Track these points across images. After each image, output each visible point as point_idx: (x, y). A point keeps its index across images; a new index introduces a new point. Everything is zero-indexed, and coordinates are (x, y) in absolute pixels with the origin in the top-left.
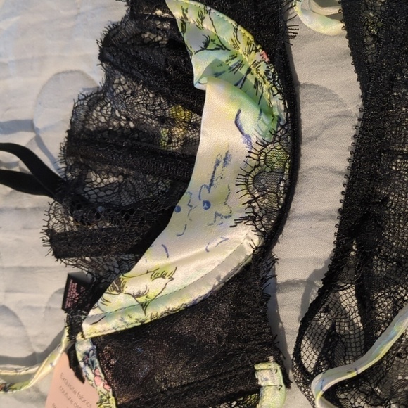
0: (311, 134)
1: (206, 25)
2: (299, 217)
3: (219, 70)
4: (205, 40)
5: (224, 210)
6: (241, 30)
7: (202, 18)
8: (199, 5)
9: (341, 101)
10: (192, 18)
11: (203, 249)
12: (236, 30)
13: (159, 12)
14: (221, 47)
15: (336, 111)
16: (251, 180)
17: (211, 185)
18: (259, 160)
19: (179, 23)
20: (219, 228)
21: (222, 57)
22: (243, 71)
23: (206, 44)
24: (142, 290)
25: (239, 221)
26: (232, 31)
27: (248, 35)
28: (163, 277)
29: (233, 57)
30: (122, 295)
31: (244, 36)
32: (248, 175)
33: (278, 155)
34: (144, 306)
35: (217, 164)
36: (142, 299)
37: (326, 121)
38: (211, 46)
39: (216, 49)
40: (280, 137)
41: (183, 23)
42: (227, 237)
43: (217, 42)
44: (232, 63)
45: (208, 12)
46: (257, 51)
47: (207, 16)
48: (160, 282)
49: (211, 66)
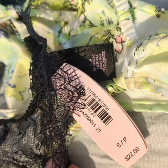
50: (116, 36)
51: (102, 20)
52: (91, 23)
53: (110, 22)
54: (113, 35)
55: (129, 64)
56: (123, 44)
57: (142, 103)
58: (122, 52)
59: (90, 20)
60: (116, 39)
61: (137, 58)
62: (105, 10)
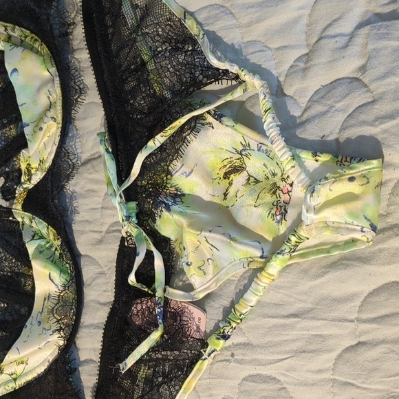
0: (88, 283)
1: (34, 225)
2: (85, 327)
3: (42, 250)
4: (33, 234)
5: (47, 326)
6: (50, 228)
7: (32, 222)
8: (29, 214)
9: (100, 265)
10: (27, 222)
11: (37, 348)
12: (48, 228)
13: (11, 218)
14: (42, 237)
15: (98, 271)
16: (55, 311)
17: (42, 311)
18: (59, 300)
19: (21, 224)
20: (44, 336)
21: (42, 242)
22: (53, 249)
23: (33, 237)
24: (13, 371)
25: (54, 332)
26: (46, 229)
27: (53, 230)
28: (23, 363)
29: (48, 242)
30: (3, 375)
31: (52, 232)
32: (53, 308)
33: (70, 295)
34: (15, 380)
35: (45, 300)
36: (14, 376)
37: (94, 276)
38: (36, 237)
39: (39, 239)
40: (68, 287)
41: (23, 224)
42: (49, 340)
43: (40, 234)
44: (47, 246)
45: (34, 218)
46: (58, 239)
47: (33, 221)
48: (21, 367)
49: (37, 248)
50: (281, 187)
51: (266, 173)
52: (256, 179)
53: (274, 175)
54: (279, 187)
55: (307, 212)
56: (290, 193)
57: (318, 248)
58: (291, 202)
59: (254, 176)
60: (282, 191)
61: (314, 204)
62: (266, 163)
